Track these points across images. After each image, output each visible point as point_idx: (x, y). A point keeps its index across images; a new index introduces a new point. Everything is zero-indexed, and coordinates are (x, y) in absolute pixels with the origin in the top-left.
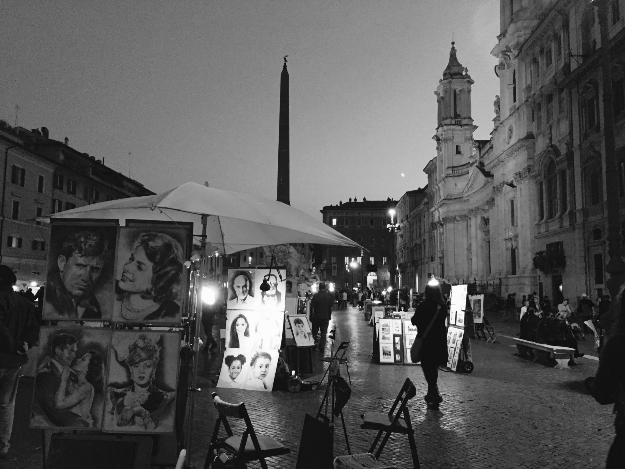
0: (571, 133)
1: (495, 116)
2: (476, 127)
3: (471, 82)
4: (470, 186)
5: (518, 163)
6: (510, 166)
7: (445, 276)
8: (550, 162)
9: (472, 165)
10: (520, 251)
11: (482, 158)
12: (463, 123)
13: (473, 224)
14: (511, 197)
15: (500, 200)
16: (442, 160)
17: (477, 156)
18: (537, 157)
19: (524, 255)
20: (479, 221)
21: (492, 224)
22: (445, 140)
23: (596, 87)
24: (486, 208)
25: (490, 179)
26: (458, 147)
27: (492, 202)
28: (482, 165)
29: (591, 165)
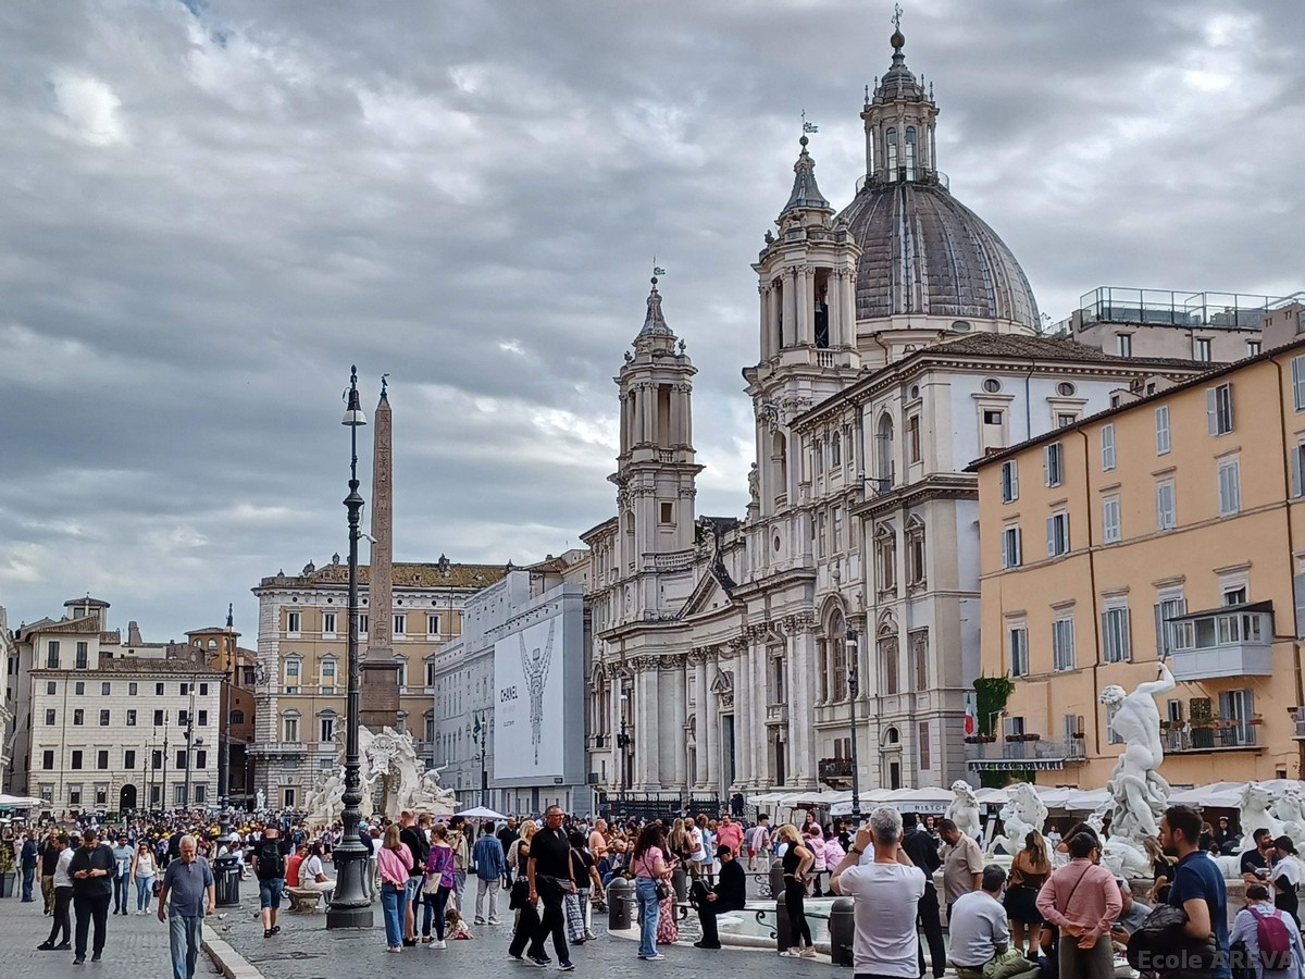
2: (701, 467)
3: (691, 371)
4: (696, 602)
5: (791, 601)
6: (777, 600)
7: (636, 782)
8: (837, 614)
9: (699, 560)
10: (792, 747)
11: (720, 554)
12: (677, 457)
13: (700, 679)
14: (778, 651)
15: (758, 652)
16: (631, 532)
17: (711, 547)
18: (819, 601)
19: (798, 754)
20: (711, 675)
21: (739, 685)
22: (641, 492)
23: (893, 536)
24: (728, 650)
25: (738, 604)
26: (666, 508)
27: (741, 645)
28: (720, 569)
29: (887, 639)
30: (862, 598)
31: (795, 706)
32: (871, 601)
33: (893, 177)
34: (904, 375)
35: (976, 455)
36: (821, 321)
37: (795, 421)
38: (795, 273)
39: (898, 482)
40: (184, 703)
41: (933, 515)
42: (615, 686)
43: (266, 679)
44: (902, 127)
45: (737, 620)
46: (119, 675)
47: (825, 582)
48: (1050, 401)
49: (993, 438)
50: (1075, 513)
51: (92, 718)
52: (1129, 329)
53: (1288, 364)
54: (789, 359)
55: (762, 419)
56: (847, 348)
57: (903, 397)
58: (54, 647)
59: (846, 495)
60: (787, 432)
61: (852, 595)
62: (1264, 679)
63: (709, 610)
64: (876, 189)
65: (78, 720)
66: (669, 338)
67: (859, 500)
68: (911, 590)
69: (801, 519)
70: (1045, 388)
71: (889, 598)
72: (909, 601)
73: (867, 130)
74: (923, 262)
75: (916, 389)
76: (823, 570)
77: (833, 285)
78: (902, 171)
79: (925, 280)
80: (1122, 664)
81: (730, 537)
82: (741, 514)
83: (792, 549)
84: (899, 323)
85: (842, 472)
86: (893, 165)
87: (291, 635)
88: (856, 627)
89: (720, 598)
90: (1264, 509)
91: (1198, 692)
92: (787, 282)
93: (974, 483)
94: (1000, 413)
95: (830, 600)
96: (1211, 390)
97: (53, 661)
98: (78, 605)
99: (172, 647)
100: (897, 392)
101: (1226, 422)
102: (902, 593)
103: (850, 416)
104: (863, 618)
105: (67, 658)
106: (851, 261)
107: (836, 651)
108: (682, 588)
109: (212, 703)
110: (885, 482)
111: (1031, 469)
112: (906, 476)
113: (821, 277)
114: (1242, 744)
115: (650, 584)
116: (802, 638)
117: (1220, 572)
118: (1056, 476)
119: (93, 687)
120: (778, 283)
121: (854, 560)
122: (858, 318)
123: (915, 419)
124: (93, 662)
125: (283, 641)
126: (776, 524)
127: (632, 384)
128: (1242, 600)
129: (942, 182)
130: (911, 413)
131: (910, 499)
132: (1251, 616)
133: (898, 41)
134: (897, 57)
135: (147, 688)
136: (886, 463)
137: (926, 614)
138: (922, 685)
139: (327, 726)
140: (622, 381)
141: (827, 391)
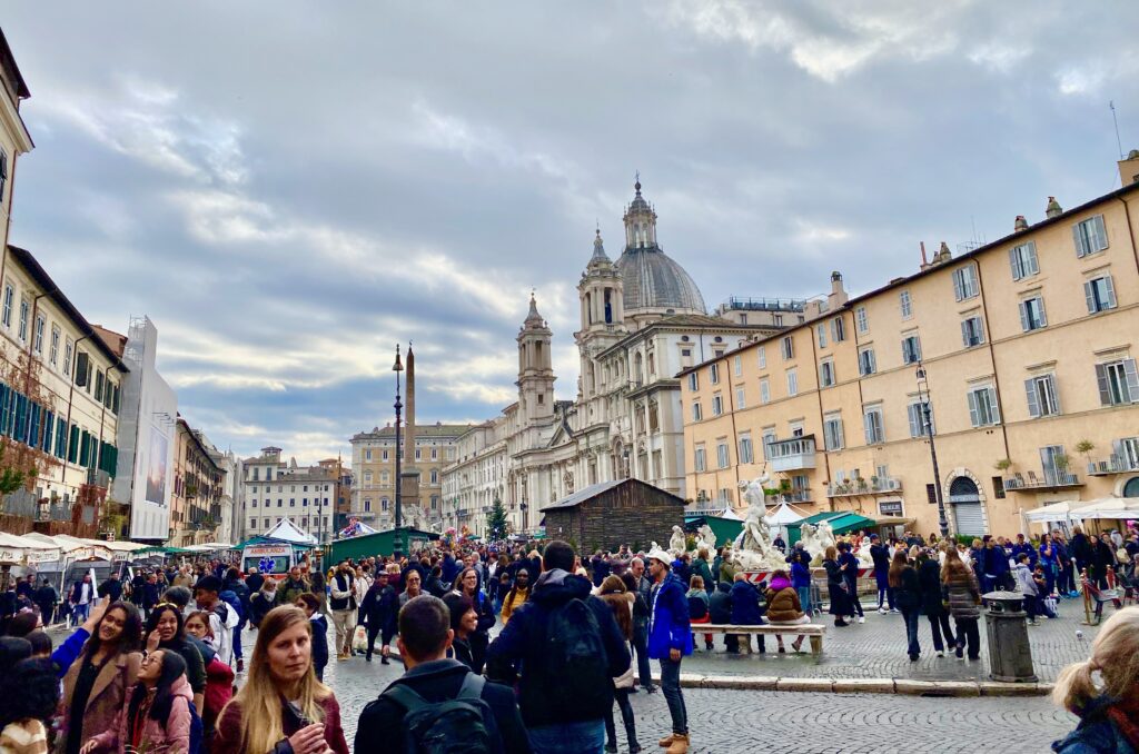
0: (631, 430)
1: (578, 392)
2: (555, 378)
3: (550, 335)
4: (555, 440)
5: (599, 439)
6: (592, 438)
7: (529, 525)
8: (619, 444)
9: (556, 420)
11: (566, 417)
12: (545, 374)
13: (558, 475)
14: (593, 462)
15: (584, 462)
16: (525, 408)
17: (561, 415)
18: (611, 438)
20: (563, 473)
21: (576, 479)
22: (529, 390)
23: (644, 407)
24: (570, 462)
25: (575, 441)
26: (541, 397)
27: (576, 459)
28: (566, 424)
29: (642, 455)
30: (630, 436)
32: (635, 437)
33: (638, 246)
34: (646, 335)
35: (680, 370)
36: (608, 311)
37: (598, 356)
38: (596, 291)
39: (645, 383)
40: (317, 495)
41: (659, 397)
42: (519, 480)
43: (356, 482)
44: (641, 224)
45: (574, 448)
46: (286, 482)
47: (614, 430)
48: (712, 345)
49: (687, 362)
50: (725, 395)
51: (274, 503)
52: (745, 312)
53: (816, 327)
54: (594, 328)
55: (583, 356)
56: (620, 323)
57: (646, 345)
58: (256, 471)
59: (622, 389)
60: (594, 361)
61: (626, 435)
62: (813, 470)
63: (561, 444)
64: (631, 251)
65: (267, 505)
66: (540, 320)
67: (627, 392)
68: (652, 432)
69: (602, 401)
70: (709, 339)
71: (643, 436)
72: (652, 437)
73: (626, 225)
74: (653, 283)
75: (651, 342)
76: (612, 424)
77: (613, 295)
78: (642, 244)
79: (654, 291)
80: (749, 464)
81: (570, 409)
82: (575, 399)
83: (598, 416)
84: (643, 311)
85: (620, 379)
86: (638, 241)
87: (368, 461)
88: (628, 450)
89: (566, 438)
90: (809, 393)
91: (784, 477)
92: (592, 294)
93: (679, 383)
94: (689, 351)
95: (616, 437)
96: (782, 340)
97: (256, 477)
98: (267, 450)
99: (312, 469)
100: (643, 343)
101: (790, 353)
102: (648, 433)
103: (622, 353)
104: (631, 445)
105: (263, 476)
106: (620, 284)
107: (619, 462)
108: (549, 434)
109: (330, 495)
110: (639, 383)
111: (705, 376)
112: (648, 380)
113: (607, 293)
114: (804, 500)
115: (534, 433)
116: (604, 455)
117: (791, 422)
118: (716, 378)
119: (274, 489)
120: (588, 295)
121: (627, 420)
122: (625, 309)
123: (652, 355)
124: (274, 477)
125: (364, 464)
126: (592, 403)
127: (524, 341)
128: (801, 434)
129: (660, 247)
130: (650, 352)
131: (650, 391)
132: (805, 441)
133: (638, 186)
134: (638, 193)
135: (299, 488)
136: (639, 375)
137: (660, 443)
138: (659, 475)
139: (384, 503)
140: (519, 340)
141: (612, 342)
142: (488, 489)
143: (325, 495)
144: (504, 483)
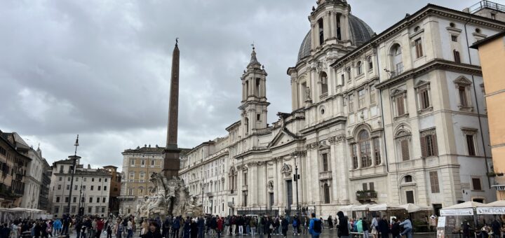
0: (382, 116)
2: (269, 104)
3: (266, 75)
4: (274, 142)
5: (333, 132)
6: (324, 132)
7: (248, 204)
8: (363, 131)
10: (335, 188)
12: (262, 100)
13: (275, 168)
14: (324, 152)
15: (313, 154)
16: (246, 124)
17: (281, 123)
18: (351, 128)
19: (338, 190)
20: (280, 167)
22: (250, 110)
24: (288, 157)
25: (297, 139)
26: (258, 116)
27: (302, 154)
28: (286, 130)
29: (403, 138)
30: (382, 122)
31: (336, 171)
32: (388, 122)
34: (412, 22)
36: (339, 31)
39: (406, 69)
40: (100, 184)
42: (240, 175)
43: (124, 179)
45: (297, 145)
46: (82, 176)
47: (354, 121)
52: (495, 13)
57: (409, 33)
58: (62, 168)
59: (368, 83)
61: (373, 123)
63: (279, 144)
65: (68, 188)
66: (259, 65)
67: (377, 83)
68: (419, 113)
69: (337, 100)
70: (472, 29)
71: (403, 120)
72: (419, 118)
75: (417, 28)
76: (352, 116)
77: (342, 20)
81: (289, 119)
85: (365, 75)
87: (132, 166)
88: (379, 135)
89: (286, 139)
92: (325, 19)
95: (359, 126)
97: (62, 171)
98: (71, 157)
99: (98, 170)
100: (406, 31)
102: (413, 115)
104: (382, 130)
105: (66, 170)
108: (265, 141)
109: (108, 184)
110: (396, 72)
112: (413, 65)
113: (338, 16)
115: (254, 139)
116: (340, 144)
120: (321, 20)
123: (418, 40)
126: (324, 104)
127: (246, 79)
130: (416, 38)
131: (415, 74)
136: (396, 64)
137: (432, 122)
138: (430, 154)
140: (243, 78)
141: (342, 55)
142: (211, 182)
143: (105, 184)
144: (226, 176)
